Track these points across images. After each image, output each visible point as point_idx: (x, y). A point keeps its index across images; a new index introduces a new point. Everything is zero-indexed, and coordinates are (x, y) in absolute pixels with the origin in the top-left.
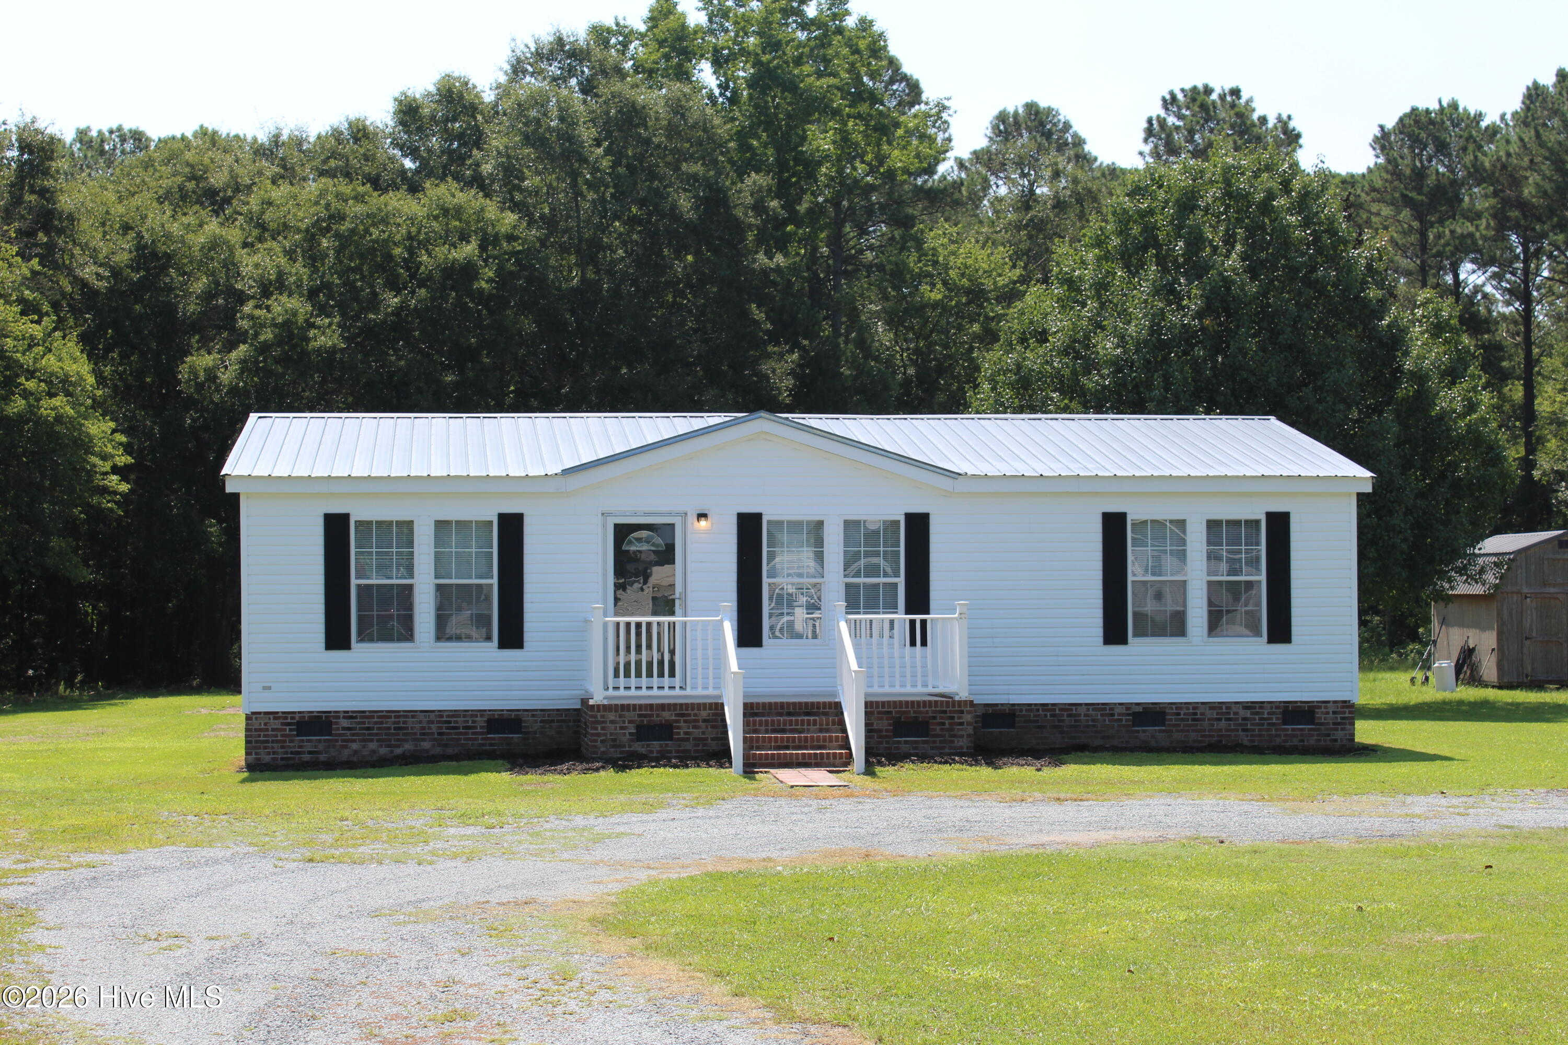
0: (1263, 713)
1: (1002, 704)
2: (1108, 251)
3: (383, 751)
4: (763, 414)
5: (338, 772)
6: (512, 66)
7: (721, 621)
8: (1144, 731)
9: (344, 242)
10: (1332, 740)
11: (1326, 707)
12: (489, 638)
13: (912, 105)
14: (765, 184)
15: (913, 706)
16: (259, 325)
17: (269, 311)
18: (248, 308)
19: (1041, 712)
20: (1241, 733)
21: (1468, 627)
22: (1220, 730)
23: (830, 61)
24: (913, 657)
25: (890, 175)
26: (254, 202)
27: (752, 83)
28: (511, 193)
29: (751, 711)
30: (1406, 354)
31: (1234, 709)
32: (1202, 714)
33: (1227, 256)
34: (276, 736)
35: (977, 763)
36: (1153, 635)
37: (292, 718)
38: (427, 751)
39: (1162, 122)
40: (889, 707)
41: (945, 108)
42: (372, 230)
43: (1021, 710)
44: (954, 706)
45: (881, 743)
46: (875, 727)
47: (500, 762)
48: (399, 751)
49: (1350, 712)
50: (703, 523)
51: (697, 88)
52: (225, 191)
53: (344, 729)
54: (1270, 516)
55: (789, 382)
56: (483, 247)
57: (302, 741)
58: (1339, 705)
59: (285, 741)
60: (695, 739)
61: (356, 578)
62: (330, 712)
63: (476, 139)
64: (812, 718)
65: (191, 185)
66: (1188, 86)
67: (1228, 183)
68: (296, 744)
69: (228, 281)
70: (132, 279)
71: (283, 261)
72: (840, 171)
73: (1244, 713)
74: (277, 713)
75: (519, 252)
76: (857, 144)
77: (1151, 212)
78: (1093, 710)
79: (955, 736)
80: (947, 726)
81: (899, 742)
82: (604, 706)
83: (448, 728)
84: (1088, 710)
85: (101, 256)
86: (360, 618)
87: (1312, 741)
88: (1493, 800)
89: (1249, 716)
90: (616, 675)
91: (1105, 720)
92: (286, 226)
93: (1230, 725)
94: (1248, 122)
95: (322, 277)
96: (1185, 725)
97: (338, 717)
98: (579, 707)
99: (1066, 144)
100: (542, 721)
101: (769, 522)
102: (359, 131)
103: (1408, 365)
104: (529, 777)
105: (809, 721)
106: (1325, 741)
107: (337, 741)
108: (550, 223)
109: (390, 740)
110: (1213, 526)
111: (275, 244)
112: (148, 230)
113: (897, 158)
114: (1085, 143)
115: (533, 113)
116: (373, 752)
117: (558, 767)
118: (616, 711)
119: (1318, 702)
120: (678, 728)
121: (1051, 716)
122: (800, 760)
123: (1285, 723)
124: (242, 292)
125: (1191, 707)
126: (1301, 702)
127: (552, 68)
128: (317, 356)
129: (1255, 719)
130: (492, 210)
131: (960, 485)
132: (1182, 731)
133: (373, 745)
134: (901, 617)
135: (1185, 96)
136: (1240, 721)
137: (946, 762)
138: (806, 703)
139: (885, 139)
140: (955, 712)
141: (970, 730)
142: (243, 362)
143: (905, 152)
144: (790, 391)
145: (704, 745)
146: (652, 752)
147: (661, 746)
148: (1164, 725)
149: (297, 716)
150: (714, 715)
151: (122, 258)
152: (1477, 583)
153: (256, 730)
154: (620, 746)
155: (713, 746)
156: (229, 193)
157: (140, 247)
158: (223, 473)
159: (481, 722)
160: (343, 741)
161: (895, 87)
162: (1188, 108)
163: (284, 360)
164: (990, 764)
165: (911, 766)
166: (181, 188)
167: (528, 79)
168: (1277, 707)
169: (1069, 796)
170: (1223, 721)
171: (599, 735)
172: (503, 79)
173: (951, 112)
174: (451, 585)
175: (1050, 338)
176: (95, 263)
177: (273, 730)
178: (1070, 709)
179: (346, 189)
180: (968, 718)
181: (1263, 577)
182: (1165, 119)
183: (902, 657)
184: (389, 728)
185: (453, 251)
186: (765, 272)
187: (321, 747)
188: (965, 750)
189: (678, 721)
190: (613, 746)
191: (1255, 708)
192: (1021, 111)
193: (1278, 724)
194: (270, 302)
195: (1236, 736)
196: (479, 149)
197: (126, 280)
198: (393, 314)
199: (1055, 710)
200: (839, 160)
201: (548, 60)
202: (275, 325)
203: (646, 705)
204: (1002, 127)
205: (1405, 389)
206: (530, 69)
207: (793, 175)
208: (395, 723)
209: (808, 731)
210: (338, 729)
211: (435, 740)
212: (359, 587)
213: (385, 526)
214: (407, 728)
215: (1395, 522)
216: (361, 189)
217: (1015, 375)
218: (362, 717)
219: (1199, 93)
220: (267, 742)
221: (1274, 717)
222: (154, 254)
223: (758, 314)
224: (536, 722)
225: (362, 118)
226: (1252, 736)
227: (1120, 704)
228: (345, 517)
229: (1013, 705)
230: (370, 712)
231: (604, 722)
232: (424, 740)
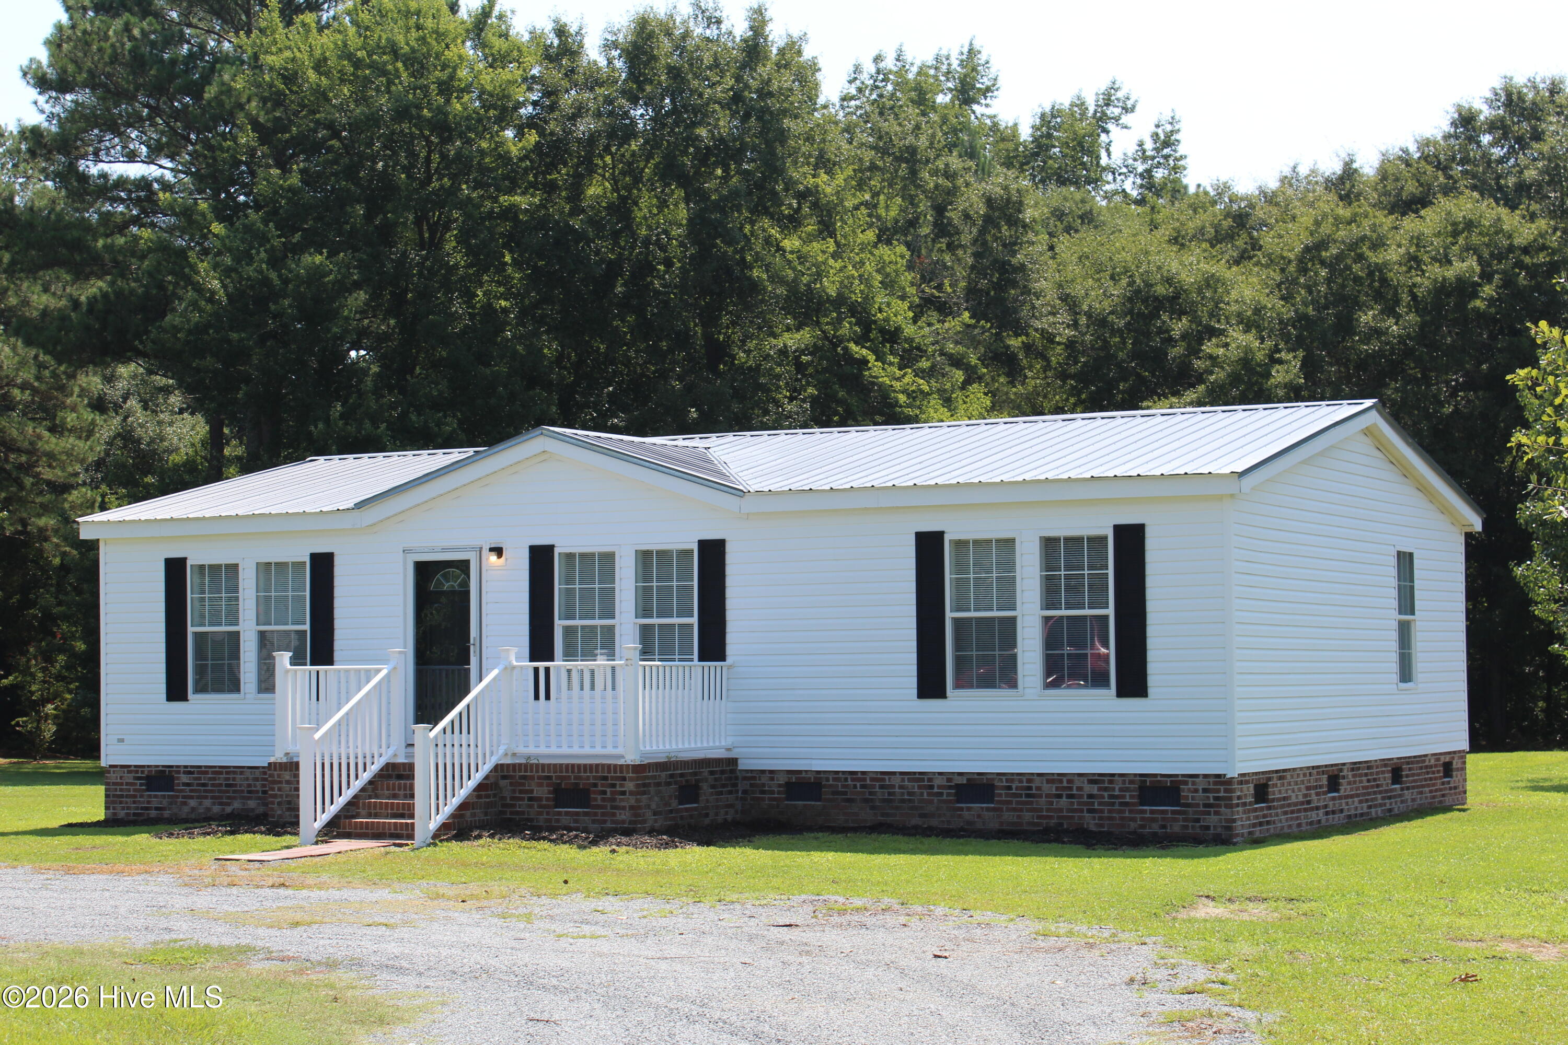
0: (1114, 789)
1: (806, 771)
3: (216, 809)
8: (969, 809)
10: (1201, 827)
11: (1194, 783)
15: (573, 772)
19: (849, 782)
20: (1085, 814)
22: (1061, 810)
31: (1077, 783)
32: (1038, 788)
34: (129, 790)
36: (978, 687)
37: (143, 772)
38: (253, 810)
40: (549, 771)
43: (827, 779)
44: (616, 771)
45: (540, 813)
46: (535, 794)
48: (229, 809)
49: (1226, 791)
50: (493, 558)
53: (184, 784)
54: (1119, 530)
57: (150, 796)
58: (1211, 780)
59: (135, 796)
62: (172, 767)
68: (145, 799)
73: (1090, 789)
74: (129, 766)
78: (909, 780)
79: (616, 808)
80: (609, 795)
81: (559, 813)
84: (903, 780)
86: (195, 667)
87: (1176, 828)
89: (1095, 792)
91: (922, 794)
93: (1072, 803)
96: (1018, 803)
97: (179, 772)
101: (561, 555)
106: (1193, 827)
107: (177, 797)
109: (221, 797)
110: (1049, 544)
112: (1141, 275)
116: (208, 809)
119: (1183, 776)
121: (863, 786)
123: (1141, 803)
125: (1024, 779)
126: (1162, 776)
129: (1103, 797)
132: (1015, 810)
133: (207, 803)
136: (1085, 799)
140: (618, 778)
141: (635, 801)
148: (992, 802)
149: (146, 770)
151: (1109, 305)
153: (114, 784)
154: (294, 809)
160: (184, 797)
168: (1131, 782)
170: (1064, 799)
171: (275, 796)
174: (271, 632)
177: (127, 784)
178: (882, 778)
180: (630, 786)
181: (1110, 611)
184: (221, 785)
187: (165, 802)
188: (626, 825)
190: (288, 809)
191: (1103, 782)
193: (1134, 804)
195: (1080, 818)
199: (865, 780)
202: (1231, 363)
208: (226, 779)
210: (178, 785)
211: (259, 798)
212: (194, 634)
213: (215, 569)
214: (235, 785)
218: (199, 773)
220: (122, 796)
221: (1128, 794)
226: (1101, 818)
227: (940, 774)
228: (183, 561)
229: (818, 772)
230: (206, 767)
231: (280, 782)
232: (249, 798)
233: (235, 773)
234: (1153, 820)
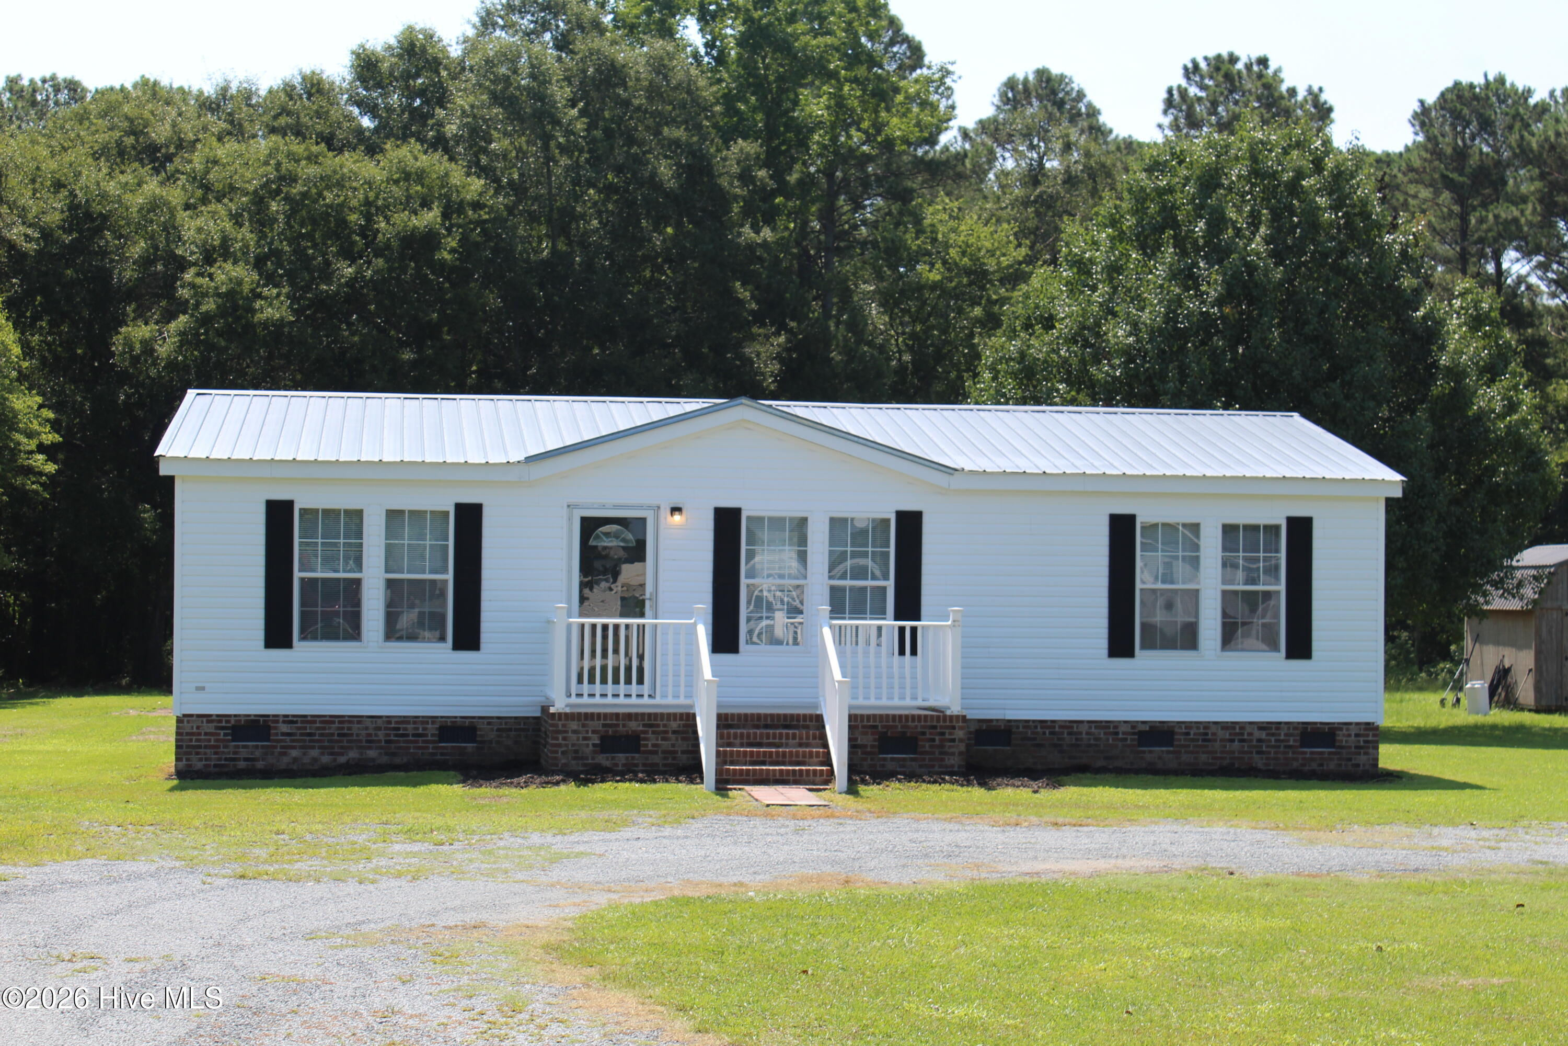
0: (1280, 735)
1: (997, 720)
2: (1123, 232)
3: (326, 759)
4: (744, 400)
5: (276, 781)
6: (482, 18)
7: (695, 625)
8: (1150, 752)
9: (295, 206)
10: (1354, 765)
11: (1348, 729)
12: (442, 639)
13: (913, 68)
14: (753, 151)
15: (900, 720)
16: (200, 294)
17: (212, 279)
18: (188, 276)
19: (1039, 729)
20: (1255, 755)
21: (1505, 644)
22: (1233, 752)
23: (826, 18)
24: (902, 667)
25: (888, 144)
26: (197, 161)
27: (742, 42)
28: (476, 156)
29: (725, 722)
30: (1442, 348)
31: (1248, 730)
32: (1214, 734)
33: (1251, 240)
34: (209, 740)
35: (969, 783)
36: (1162, 648)
37: (227, 722)
38: (373, 760)
39: (1183, 93)
40: (875, 721)
41: (948, 73)
42: (325, 193)
43: (1018, 727)
44: (945, 721)
45: (866, 759)
46: (859, 742)
47: (452, 773)
48: (342, 760)
49: (1374, 735)
50: (677, 517)
51: (681, 46)
52: (167, 147)
53: (283, 734)
54: (1291, 521)
55: (775, 367)
56: (446, 215)
57: (238, 747)
58: (1362, 727)
59: (218, 747)
60: (664, 752)
61: (300, 571)
62: (268, 716)
63: (440, 97)
64: (791, 732)
65: (130, 141)
66: (1211, 54)
67: (1254, 159)
68: (232, 750)
69: (168, 245)
70: (63, 242)
71: (228, 225)
72: (834, 139)
73: (1258, 734)
74: (211, 716)
75: (485, 221)
76: (853, 110)
77: (1170, 190)
78: (1096, 728)
79: (946, 753)
80: (937, 742)
81: (885, 759)
82: (566, 714)
83: (396, 735)
84: (1090, 728)
85: (30, 216)
86: (303, 615)
87: (1332, 766)
88: (1527, 833)
89: (1264, 737)
90: (580, 680)
91: (1108, 739)
92: (232, 188)
93: (1243, 747)
94: (1276, 94)
95: (271, 243)
96: (1195, 746)
97: (277, 722)
98: (538, 714)
99: (1079, 114)
100: (498, 730)
101: (749, 518)
102: (313, 85)
103: (1444, 360)
104: (483, 790)
105: (787, 734)
106: (1346, 766)
107: (275, 747)
108: (518, 189)
109: (333, 747)
110: (1229, 530)
111: (219, 206)
112: (81, 189)
113: (896, 127)
114: (1099, 113)
115: (503, 70)
116: (315, 760)
117: (515, 780)
118: (579, 720)
119: (1339, 723)
120: (646, 739)
121: (1051, 733)
122: (778, 777)
123: (1302, 746)
124: (183, 258)
125: (1201, 726)
126: (1321, 723)
127: (525, 22)
128: (264, 329)
129: (1270, 741)
130: (457, 174)
131: (955, 482)
132: (1192, 752)
133: (314, 753)
134: (890, 623)
135: (1208, 65)
136: (1254, 743)
137: (935, 782)
138: (785, 716)
139: (883, 105)
140: (947, 727)
141: (962, 747)
142: (182, 334)
143: (904, 120)
144: (776, 377)
145: (674, 758)
146: (617, 765)
147: (627, 758)
148: (1172, 745)
149: (233, 719)
150: (685, 726)
151: (54, 218)
152: (1514, 597)
153: (188, 734)
154: (582, 758)
155: (684, 759)
156: (172, 150)
157: (73, 207)
158: (156, 454)
159: (432, 729)
160: (282, 747)
161: (895, 49)
162: (1211, 78)
163: (228, 333)
164: (983, 784)
165: (898, 785)
166: (119, 143)
167: (498, 33)
168: (1295, 729)
169: (1067, 820)
170: (1236, 743)
171: (559, 745)
172: (471, 32)
173: (955, 78)
174: (402, 580)
175: (1057, 324)
176: (24, 223)
177: (206, 734)
178: (1070, 726)
179: (298, 148)
180: (959, 734)
181: (1282, 587)
182: (1186, 90)
183: (890, 667)
184: (333, 734)
185: (413, 218)
186: (751, 247)
187: (258, 753)
188: (956, 769)
189: (645, 732)
190: (575, 758)
191: (1271, 728)
192: (1031, 77)
193: (1296, 747)
194: (213, 270)
195: (1250, 758)
196: (443, 107)
197: (57, 242)
198: (347, 284)
199: (1054, 727)
200: (833, 126)
201: (520, 12)
202: (219, 295)
203: (612, 714)
204: (1010, 95)
205: (1440, 386)
206: (501, 22)
207: (783, 143)
208: (339, 728)
209: (787, 745)
210: (277, 734)
211: (381, 748)
212: (302, 580)
213: (332, 514)
214: (352, 735)
215: (1426, 529)
216: (315, 149)
217: (1019, 363)
218: (302, 722)
219: (1223, 62)
220: (200, 747)
221: (1291, 738)
222: (88, 216)
223: (743, 292)
224: (492, 730)
225: (318, 71)
226: (1267, 759)
227: (1125, 722)
228: (289, 504)
229: (1009, 721)
230: (312, 716)
231: (566, 732)
232: (370, 748)
233: (350, 722)
234: (1312, 760)
